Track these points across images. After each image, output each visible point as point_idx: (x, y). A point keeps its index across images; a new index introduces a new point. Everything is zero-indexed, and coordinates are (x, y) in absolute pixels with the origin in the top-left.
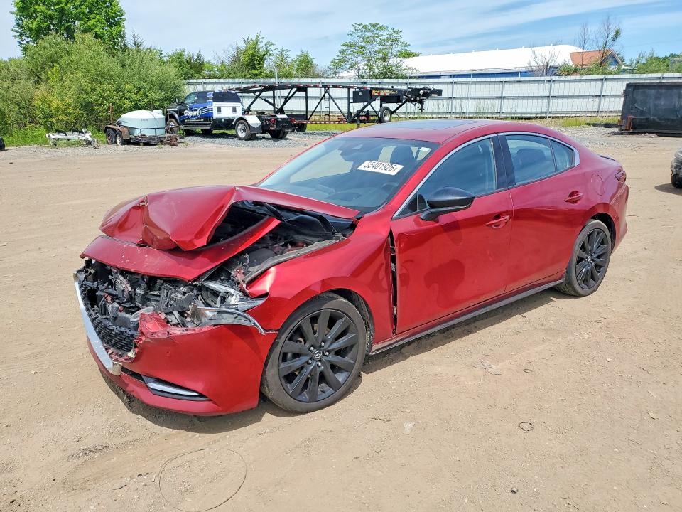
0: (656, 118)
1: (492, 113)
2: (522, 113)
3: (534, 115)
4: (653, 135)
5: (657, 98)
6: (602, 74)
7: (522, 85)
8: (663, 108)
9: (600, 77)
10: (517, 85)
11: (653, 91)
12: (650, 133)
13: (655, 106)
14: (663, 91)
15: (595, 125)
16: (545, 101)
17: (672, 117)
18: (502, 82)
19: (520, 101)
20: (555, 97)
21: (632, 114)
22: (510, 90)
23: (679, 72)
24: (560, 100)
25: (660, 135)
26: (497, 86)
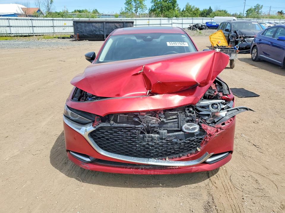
0: (86, 34)
1: (7, 34)
2: (21, 34)
3: (28, 35)
4: (87, 40)
5: (85, 27)
6: (52, 17)
7: (18, 21)
8: (88, 30)
9: (51, 18)
10: (16, 21)
11: (83, 24)
12: (86, 40)
13: (85, 30)
14: (87, 24)
15: (58, 38)
16: (31, 28)
17: (91, 34)
18: (8, 19)
19: (19, 28)
20: (35, 26)
21: (78, 33)
22: (12, 23)
23: (78, 18)
24: (38, 28)
25: (89, 40)
26: (6, 21)
